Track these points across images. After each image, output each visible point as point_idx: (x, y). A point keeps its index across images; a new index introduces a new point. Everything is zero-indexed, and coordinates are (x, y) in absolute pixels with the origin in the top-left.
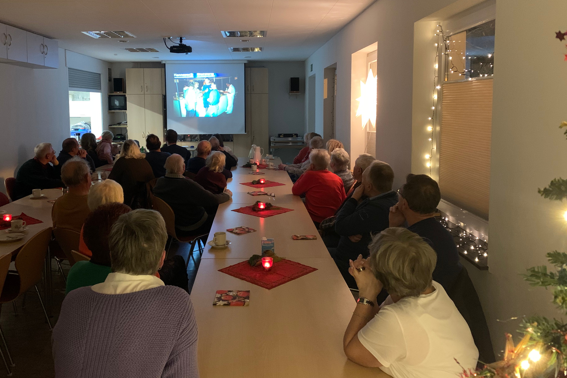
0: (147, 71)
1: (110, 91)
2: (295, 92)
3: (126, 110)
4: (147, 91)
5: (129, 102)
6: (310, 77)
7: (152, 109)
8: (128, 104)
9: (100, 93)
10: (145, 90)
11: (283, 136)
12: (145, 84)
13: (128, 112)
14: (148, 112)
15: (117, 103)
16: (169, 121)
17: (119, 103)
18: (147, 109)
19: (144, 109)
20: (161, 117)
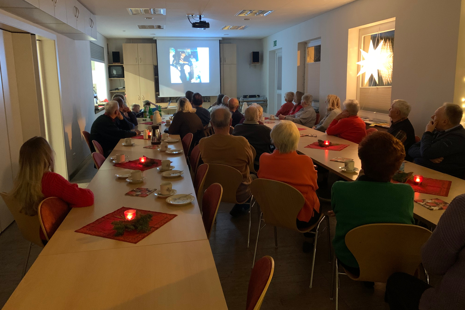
0: (140, 45)
1: (109, 62)
2: (256, 63)
3: (124, 77)
4: (141, 62)
5: (126, 71)
6: (270, 52)
7: (145, 77)
8: (126, 73)
9: (104, 64)
10: (140, 61)
11: (248, 97)
12: (139, 56)
13: (126, 79)
14: (142, 79)
15: (115, 72)
16: (161, 86)
17: (117, 72)
18: (140, 76)
19: (139, 76)
20: (152, 84)
